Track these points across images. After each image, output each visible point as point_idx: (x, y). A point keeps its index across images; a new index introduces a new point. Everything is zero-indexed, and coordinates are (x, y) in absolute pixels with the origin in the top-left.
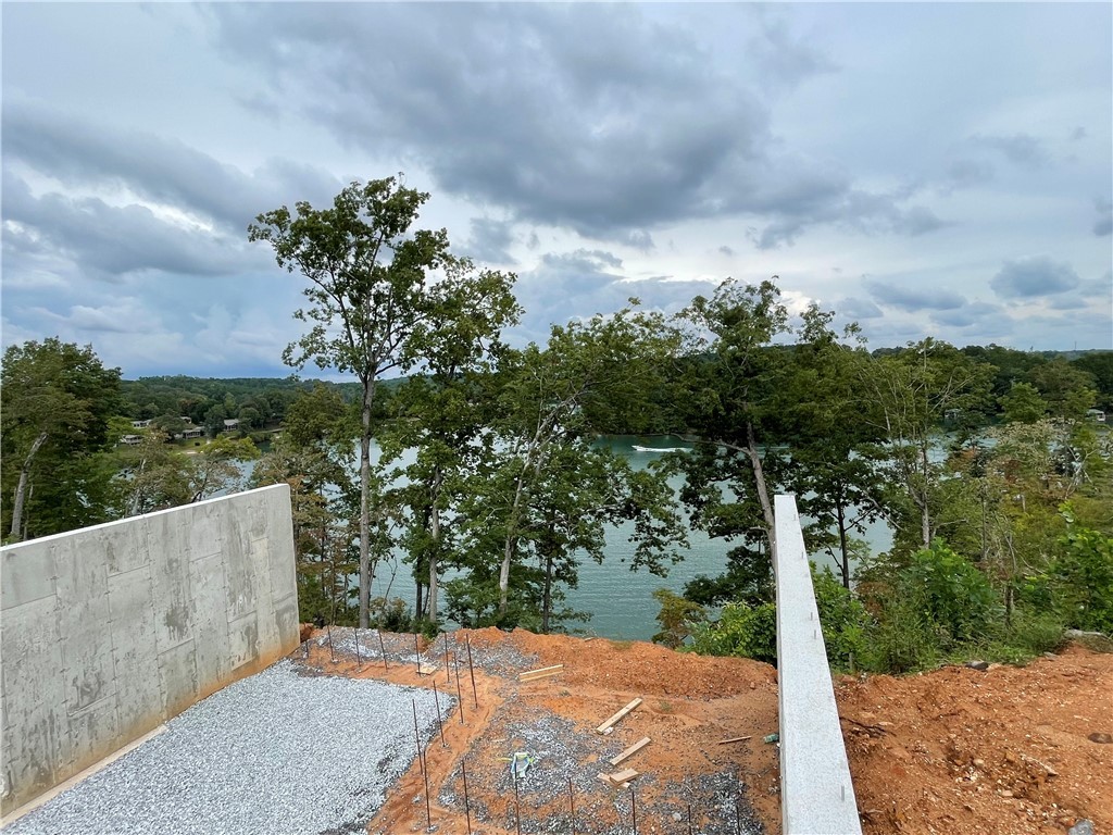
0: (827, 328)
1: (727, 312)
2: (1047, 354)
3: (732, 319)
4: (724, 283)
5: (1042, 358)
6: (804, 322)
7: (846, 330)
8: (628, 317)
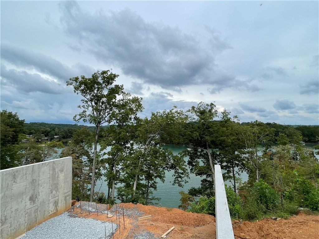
0: (229, 116)
1: (201, 111)
2: (288, 126)
3: (202, 113)
4: (200, 103)
5: (287, 126)
6: (222, 114)
7: (234, 117)
8: (173, 111)
